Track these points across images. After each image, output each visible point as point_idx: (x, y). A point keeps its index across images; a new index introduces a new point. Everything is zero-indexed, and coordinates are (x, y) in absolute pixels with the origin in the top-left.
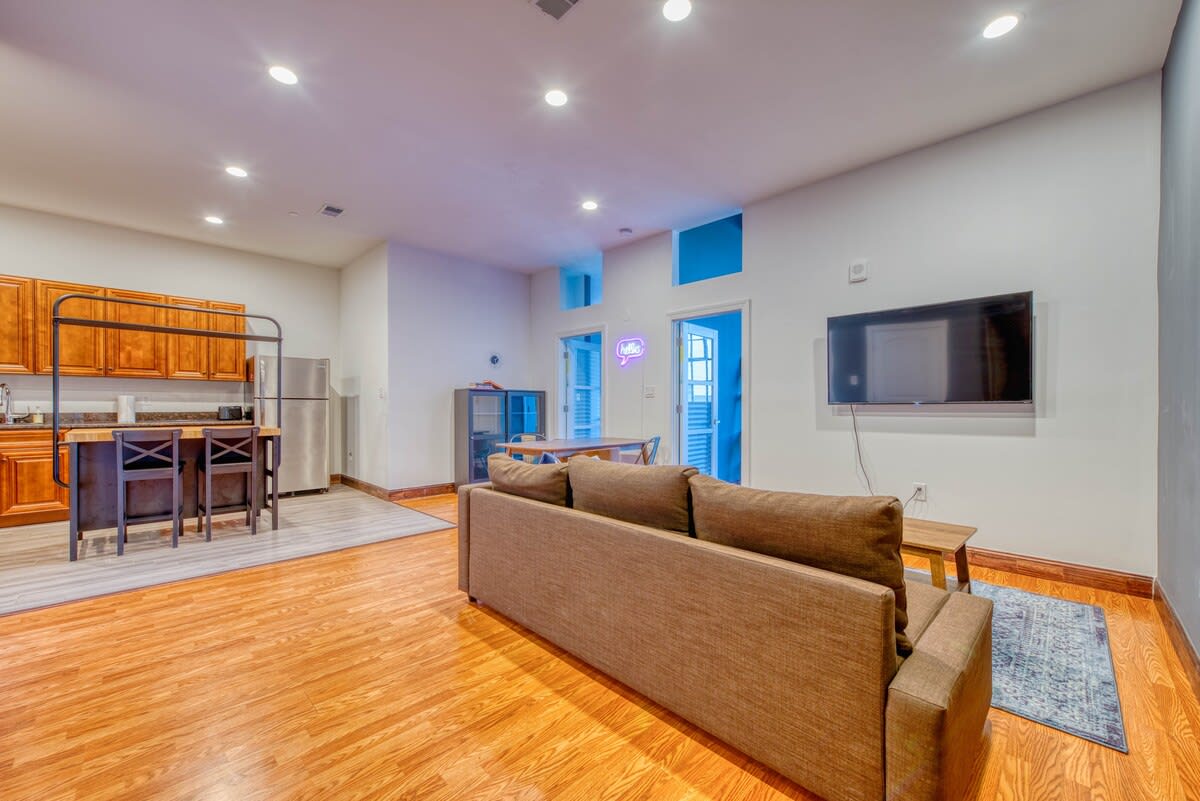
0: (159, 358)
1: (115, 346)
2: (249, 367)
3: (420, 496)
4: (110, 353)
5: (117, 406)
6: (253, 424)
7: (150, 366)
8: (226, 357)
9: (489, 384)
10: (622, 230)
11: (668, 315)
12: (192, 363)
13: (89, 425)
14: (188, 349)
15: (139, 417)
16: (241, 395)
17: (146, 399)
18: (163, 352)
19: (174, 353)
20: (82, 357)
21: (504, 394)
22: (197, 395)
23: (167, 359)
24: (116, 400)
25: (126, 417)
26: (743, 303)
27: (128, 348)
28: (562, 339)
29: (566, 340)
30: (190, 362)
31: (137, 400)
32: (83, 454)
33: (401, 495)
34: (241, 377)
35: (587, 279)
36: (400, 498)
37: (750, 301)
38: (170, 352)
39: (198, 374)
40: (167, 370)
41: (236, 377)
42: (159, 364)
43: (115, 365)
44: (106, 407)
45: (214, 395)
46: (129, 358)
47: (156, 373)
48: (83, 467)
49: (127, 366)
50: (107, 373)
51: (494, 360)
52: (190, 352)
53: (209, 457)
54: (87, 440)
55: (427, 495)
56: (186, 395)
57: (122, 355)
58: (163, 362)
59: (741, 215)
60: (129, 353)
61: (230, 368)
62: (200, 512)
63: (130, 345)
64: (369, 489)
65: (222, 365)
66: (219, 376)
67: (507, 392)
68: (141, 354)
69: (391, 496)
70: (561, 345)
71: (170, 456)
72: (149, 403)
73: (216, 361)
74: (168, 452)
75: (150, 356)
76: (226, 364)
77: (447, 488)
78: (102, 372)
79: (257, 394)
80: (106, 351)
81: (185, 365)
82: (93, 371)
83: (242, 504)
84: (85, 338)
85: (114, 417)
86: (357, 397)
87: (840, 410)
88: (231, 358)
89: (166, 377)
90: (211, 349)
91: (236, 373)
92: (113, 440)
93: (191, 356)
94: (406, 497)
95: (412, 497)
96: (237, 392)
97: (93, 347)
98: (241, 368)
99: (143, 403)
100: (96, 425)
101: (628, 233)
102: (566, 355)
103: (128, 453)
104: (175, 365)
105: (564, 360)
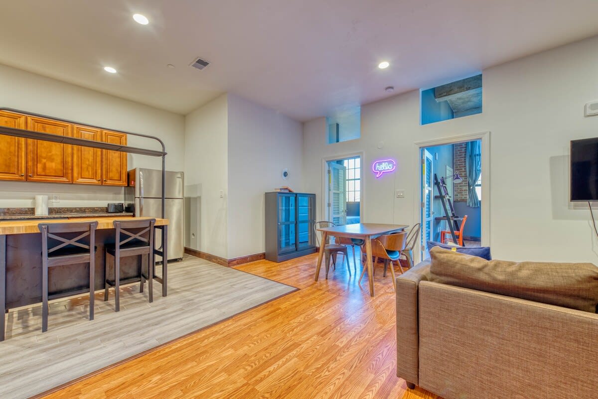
0: (67, 169)
1: (33, 159)
2: (130, 177)
3: (246, 262)
4: (30, 163)
5: (34, 203)
6: (134, 216)
7: (60, 174)
8: (114, 169)
9: (287, 189)
10: (387, 88)
11: (417, 144)
12: (90, 172)
13: (13, 217)
14: (87, 163)
15: (51, 211)
16: (122, 196)
17: (56, 198)
18: (70, 164)
19: (78, 165)
20: (8, 166)
21: (295, 195)
22: (92, 195)
23: (72, 170)
24: (34, 199)
25: (41, 211)
26: (484, 134)
27: (44, 161)
28: (327, 161)
29: (329, 162)
30: (89, 172)
31: (49, 199)
32: (10, 243)
33: (235, 262)
34: (125, 183)
35: (338, 125)
36: (235, 265)
37: (490, 133)
38: (75, 164)
39: (94, 181)
40: (72, 177)
41: (120, 183)
42: (67, 173)
43: (33, 173)
44: (26, 204)
45: (104, 195)
46: (44, 168)
47: (64, 179)
48: (10, 254)
49: (43, 174)
50: (27, 179)
51: (285, 174)
52: (89, 165)
53: (118, 244)
54: (15, 232)
55: (250, 261)
56: (85, 195)
57: (39, 166)
58: (70, 171)
59: (481, 75)
60: (45, 164)
61: (116, 176)
62: (107, 285)
63: (45, 159)
64: (210, 258)
65: (111, 175)
66: (109, 182)
67: (296, 194)
68: (54, 165)
69: (230, 263)
70: (327, 165)
71: (88, 244)
72: (58, 201)
73: (107, 172)
74: (86, 241)
75: (60, 167)
76: (114, 174)
77: (261, 256)
78: (24, 178)
79: (137, 195)
80: (27, 162)
81: (85, 174)
82: (17, 177)
83: (137, 277)
84: (10, 152)
85: (32, 211)
86: (200, 197)
87: (575, 206)
88: (117, 170)
89: (72, 183)
90: (104, 163)
91: (120, 180)
92: (39, 232)
93: (90, 169)
94: (238, 264)
95: (241, 263)
96: (119, 193)
97: (16, 160)
98: (124, 177)
99: (54, 201)
100: (19, 217)
101: (392, 90)
102: (329, 172)
103: (52, 243)
104: (78, 174)
105: (328, 174)
